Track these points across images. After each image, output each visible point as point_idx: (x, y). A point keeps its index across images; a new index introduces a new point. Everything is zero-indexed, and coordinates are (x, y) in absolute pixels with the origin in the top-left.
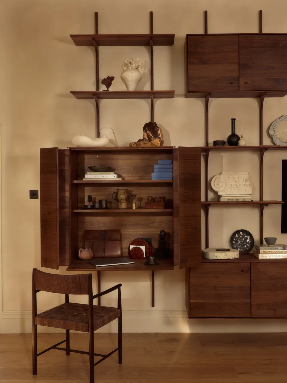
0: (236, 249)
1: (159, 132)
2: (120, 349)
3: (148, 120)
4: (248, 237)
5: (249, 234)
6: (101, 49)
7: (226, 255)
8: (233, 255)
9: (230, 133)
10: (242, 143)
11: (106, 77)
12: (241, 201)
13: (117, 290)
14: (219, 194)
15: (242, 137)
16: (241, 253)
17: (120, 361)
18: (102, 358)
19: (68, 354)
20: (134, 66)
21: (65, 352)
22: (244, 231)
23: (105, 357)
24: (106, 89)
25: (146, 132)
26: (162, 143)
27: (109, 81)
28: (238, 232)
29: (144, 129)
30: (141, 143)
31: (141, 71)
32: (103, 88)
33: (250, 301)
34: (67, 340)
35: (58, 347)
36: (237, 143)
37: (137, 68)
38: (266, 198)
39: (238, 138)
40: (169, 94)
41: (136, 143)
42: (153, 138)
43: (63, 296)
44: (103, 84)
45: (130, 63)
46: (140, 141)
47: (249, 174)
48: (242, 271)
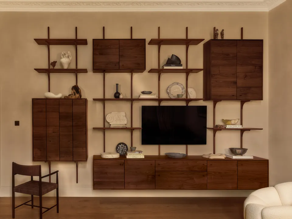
0: (119, 153)
1: (79, 91)
2: (57, 205)
3: (74, 84)
4: (125, 147)
5: (125, 145)
6: (51, 46)
7: (112, 156)
8: (117, 156)
9: (115, 92)
10: (121, 97)
11: (53, 62)
12: (121, 127)
13: (56, 174)
14: (110, 123)
15: (121, 94)
16: (120, 155)
17: (58, 212)
18: (46, 209)
19: (32, 208)
20: (66, 55)
21: (31, 207)
22: (123, 143)
23: (49, 209)
24: (52, 68)
25: (73, 90)
26: (81, 96)
27: (54, 63)
28: (120, 144)
29: (72, 89)
30: (70, 96)
31: (70, 58)
32: (51, 67)
33: (124, 180)
34: (32, 200)
35: (26, 204)
36: (118, 97)
37: (68, 57)
38: (134, 126)
39: (119, 94)
40: (85, 71)
41: (67, 97)
42: (76, 94)
43: (30, 177)
44: (51, 65)
45: (65, 54)
46: (69, 95)
47: (125, 113)
48: (120, 164)
